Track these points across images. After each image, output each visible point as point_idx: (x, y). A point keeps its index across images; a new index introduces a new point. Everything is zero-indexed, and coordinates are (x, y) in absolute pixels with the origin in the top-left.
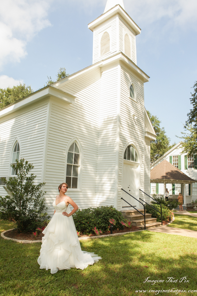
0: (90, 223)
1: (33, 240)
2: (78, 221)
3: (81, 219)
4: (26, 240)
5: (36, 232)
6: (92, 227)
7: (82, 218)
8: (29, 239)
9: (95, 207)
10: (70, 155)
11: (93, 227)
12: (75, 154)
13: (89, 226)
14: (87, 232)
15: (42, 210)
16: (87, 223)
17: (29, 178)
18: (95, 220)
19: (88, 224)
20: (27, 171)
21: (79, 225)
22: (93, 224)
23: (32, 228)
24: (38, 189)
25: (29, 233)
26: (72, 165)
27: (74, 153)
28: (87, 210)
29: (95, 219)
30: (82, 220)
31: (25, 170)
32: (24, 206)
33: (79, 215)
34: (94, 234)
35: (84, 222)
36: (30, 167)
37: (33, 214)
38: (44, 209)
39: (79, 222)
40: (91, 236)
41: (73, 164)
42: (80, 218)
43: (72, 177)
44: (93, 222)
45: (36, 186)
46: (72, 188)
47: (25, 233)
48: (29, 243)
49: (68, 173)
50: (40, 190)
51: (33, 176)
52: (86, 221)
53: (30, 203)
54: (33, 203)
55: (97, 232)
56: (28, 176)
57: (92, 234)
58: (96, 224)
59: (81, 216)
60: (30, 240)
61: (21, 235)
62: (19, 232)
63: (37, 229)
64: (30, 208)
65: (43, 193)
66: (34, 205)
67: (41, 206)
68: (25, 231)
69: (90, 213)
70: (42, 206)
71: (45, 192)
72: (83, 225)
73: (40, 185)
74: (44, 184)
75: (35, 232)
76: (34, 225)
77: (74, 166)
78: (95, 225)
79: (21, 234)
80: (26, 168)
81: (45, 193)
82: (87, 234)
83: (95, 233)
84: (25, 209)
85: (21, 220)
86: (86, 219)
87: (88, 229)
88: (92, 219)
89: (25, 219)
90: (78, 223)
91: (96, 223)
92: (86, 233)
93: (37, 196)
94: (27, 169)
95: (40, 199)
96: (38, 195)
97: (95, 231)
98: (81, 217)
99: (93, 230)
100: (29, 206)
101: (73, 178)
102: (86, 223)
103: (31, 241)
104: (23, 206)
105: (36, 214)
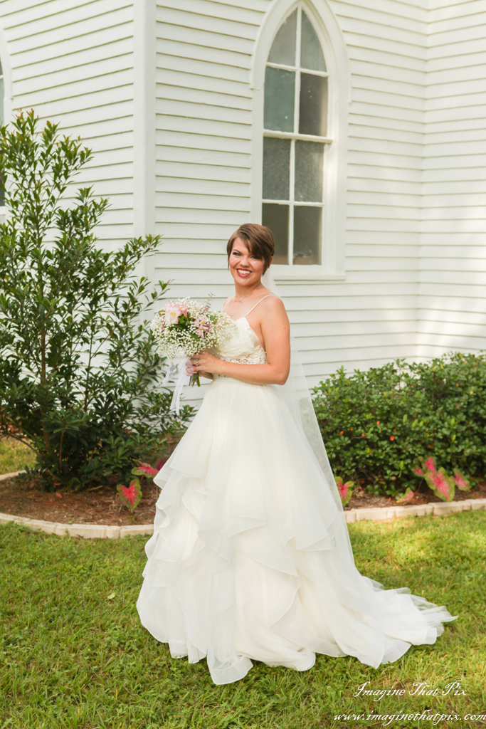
0: (403, 437)
1: (120, 524)
2: (339, 428)
3: (355, 419)
4: (85, 521)
5: (136, 485)
6: (412, 457)
7: (360, 414)
8: (103, 517)
9: (424, 361)
10: (276, 81)
11: (421, 458)
12: (303, 75)
13: (399, 452)
14: (388, 482)
15: (148, 381)
16: (385, 436)
17: (74, 213)
18: (427, 425)
19: (391, 443)
20: (57, 175)
21: (347, 448)
22: (418, 442)
23: (108, 466)
24: (122, 271)
25: (96, 491)
26: (288, 141)
27: (298, 69)
28: (381, 376)
29: (425, 420)
30: (357, 426)
31: (49, 177)
32: (60, 361)
33: (341, 398)
34: (425, 493)
35: (369, 435)
36: (72, 155)
37: (110, 398)
38: (158, 372)
39: (345, 435)
40: (409, 504)
41: (295, 134)
42: (351, 414)
43: (292, 202)
44: (418, 433)
45: (111, 259)
46: (295, 262)
47: (76, 493)
48: (102, 536)
49: (273, 182)
50: (133, 276)
51: (88, 200)
52: (380, 426)
53: (86, 346)
54: (107, 346)
55: (439, 482)
56: (68, 203)
57: (413, 491)
58: (430, 443)
59: (352, 405)
60: (107, 521)
61: (58, 499)
62: (48, 488)
63: (137, 472)
64: (94, 371)
65: (149, 290)
66: (112, 354)
67: (142, 361)
68: (75, 484)
69: (397, 388)
70: (146, 359)
71: (164, 286)
72: (368, 450)
73: (135, 248)
74: (152, 241)
75: (128, 486)
76: (121, 452)
77: (299, 142)
78: (429, 450)
79: (58, 495)
80: (54, 162)
81: (159, 290)
82: (388, 493)
83: (432, 487)
84: (68, 373)
85: (56, 426)
86: (381, 421)
87: (393, 468)
88: (411, 418)
89: (75, 424)
90: (337, 441)
91: (435, 438)
92: (381, 486)
93: (119, 305)
94: (57, 170)
95: (135, 322)
96: (127, 300)
97: (429, 477)
98: (355, 409)
99: (417, 474)
100: (84, 358)
101: (296, 208)
102: (381, 439)
103: (115, 528)
104: (54, 359)
105: (122, 401)
